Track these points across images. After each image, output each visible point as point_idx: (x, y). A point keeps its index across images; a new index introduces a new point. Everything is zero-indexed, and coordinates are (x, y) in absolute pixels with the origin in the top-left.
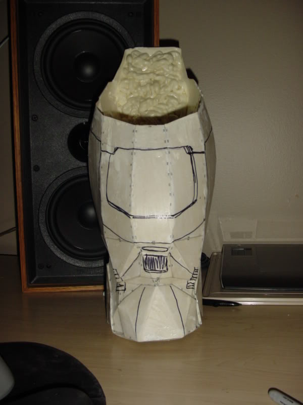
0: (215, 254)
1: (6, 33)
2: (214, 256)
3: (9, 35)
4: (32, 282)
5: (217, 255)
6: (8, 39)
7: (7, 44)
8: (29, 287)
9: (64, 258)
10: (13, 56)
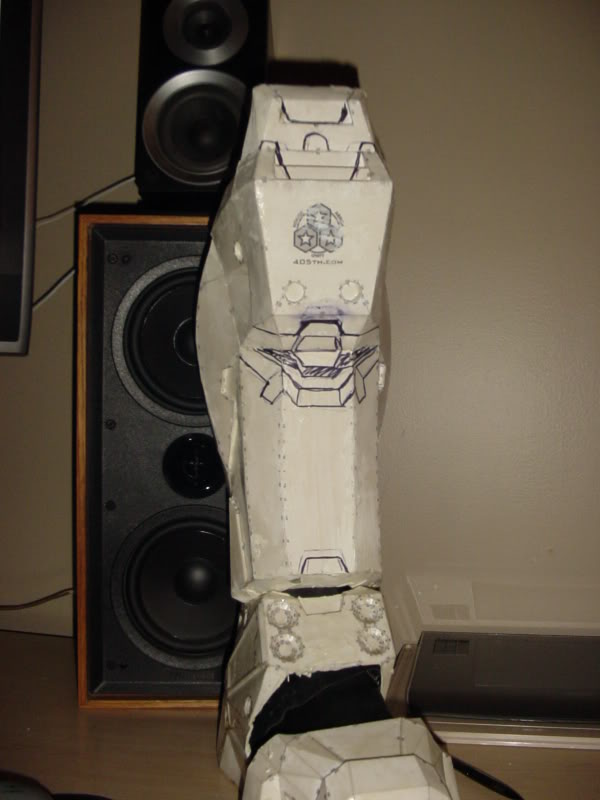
0: (408, 647)
1: (71, 264)
2: (405, 650)
3: (76, 267)
4: (96, 690)
5: (410, 650)
6: (73, 272)
7: (72, 280)
8: (90, 698)
9: (150, 652)
10: (79, 325)
